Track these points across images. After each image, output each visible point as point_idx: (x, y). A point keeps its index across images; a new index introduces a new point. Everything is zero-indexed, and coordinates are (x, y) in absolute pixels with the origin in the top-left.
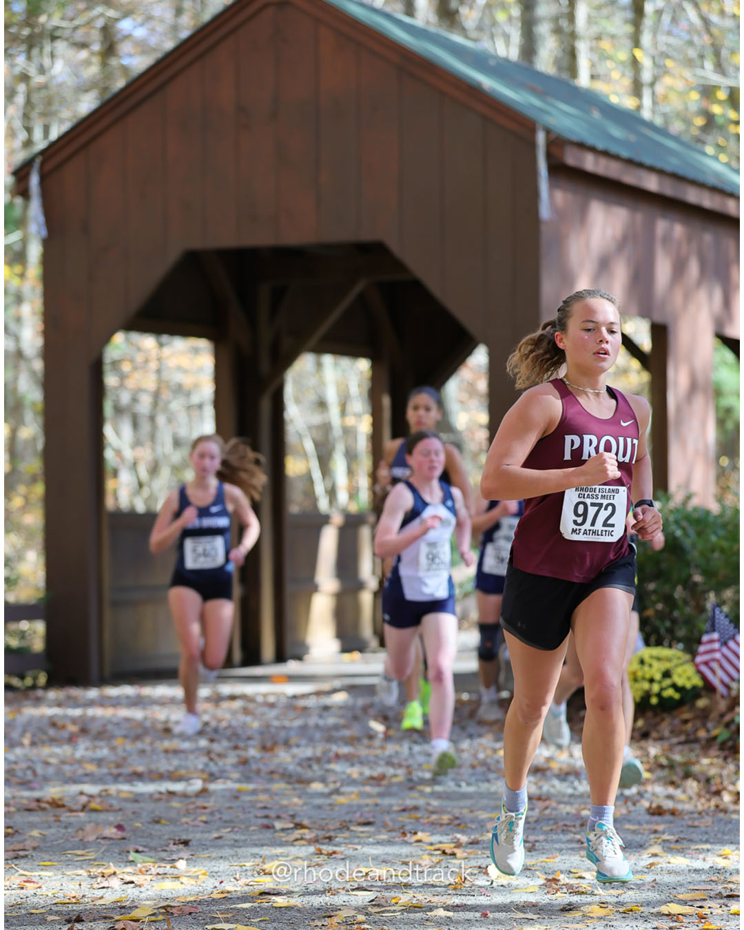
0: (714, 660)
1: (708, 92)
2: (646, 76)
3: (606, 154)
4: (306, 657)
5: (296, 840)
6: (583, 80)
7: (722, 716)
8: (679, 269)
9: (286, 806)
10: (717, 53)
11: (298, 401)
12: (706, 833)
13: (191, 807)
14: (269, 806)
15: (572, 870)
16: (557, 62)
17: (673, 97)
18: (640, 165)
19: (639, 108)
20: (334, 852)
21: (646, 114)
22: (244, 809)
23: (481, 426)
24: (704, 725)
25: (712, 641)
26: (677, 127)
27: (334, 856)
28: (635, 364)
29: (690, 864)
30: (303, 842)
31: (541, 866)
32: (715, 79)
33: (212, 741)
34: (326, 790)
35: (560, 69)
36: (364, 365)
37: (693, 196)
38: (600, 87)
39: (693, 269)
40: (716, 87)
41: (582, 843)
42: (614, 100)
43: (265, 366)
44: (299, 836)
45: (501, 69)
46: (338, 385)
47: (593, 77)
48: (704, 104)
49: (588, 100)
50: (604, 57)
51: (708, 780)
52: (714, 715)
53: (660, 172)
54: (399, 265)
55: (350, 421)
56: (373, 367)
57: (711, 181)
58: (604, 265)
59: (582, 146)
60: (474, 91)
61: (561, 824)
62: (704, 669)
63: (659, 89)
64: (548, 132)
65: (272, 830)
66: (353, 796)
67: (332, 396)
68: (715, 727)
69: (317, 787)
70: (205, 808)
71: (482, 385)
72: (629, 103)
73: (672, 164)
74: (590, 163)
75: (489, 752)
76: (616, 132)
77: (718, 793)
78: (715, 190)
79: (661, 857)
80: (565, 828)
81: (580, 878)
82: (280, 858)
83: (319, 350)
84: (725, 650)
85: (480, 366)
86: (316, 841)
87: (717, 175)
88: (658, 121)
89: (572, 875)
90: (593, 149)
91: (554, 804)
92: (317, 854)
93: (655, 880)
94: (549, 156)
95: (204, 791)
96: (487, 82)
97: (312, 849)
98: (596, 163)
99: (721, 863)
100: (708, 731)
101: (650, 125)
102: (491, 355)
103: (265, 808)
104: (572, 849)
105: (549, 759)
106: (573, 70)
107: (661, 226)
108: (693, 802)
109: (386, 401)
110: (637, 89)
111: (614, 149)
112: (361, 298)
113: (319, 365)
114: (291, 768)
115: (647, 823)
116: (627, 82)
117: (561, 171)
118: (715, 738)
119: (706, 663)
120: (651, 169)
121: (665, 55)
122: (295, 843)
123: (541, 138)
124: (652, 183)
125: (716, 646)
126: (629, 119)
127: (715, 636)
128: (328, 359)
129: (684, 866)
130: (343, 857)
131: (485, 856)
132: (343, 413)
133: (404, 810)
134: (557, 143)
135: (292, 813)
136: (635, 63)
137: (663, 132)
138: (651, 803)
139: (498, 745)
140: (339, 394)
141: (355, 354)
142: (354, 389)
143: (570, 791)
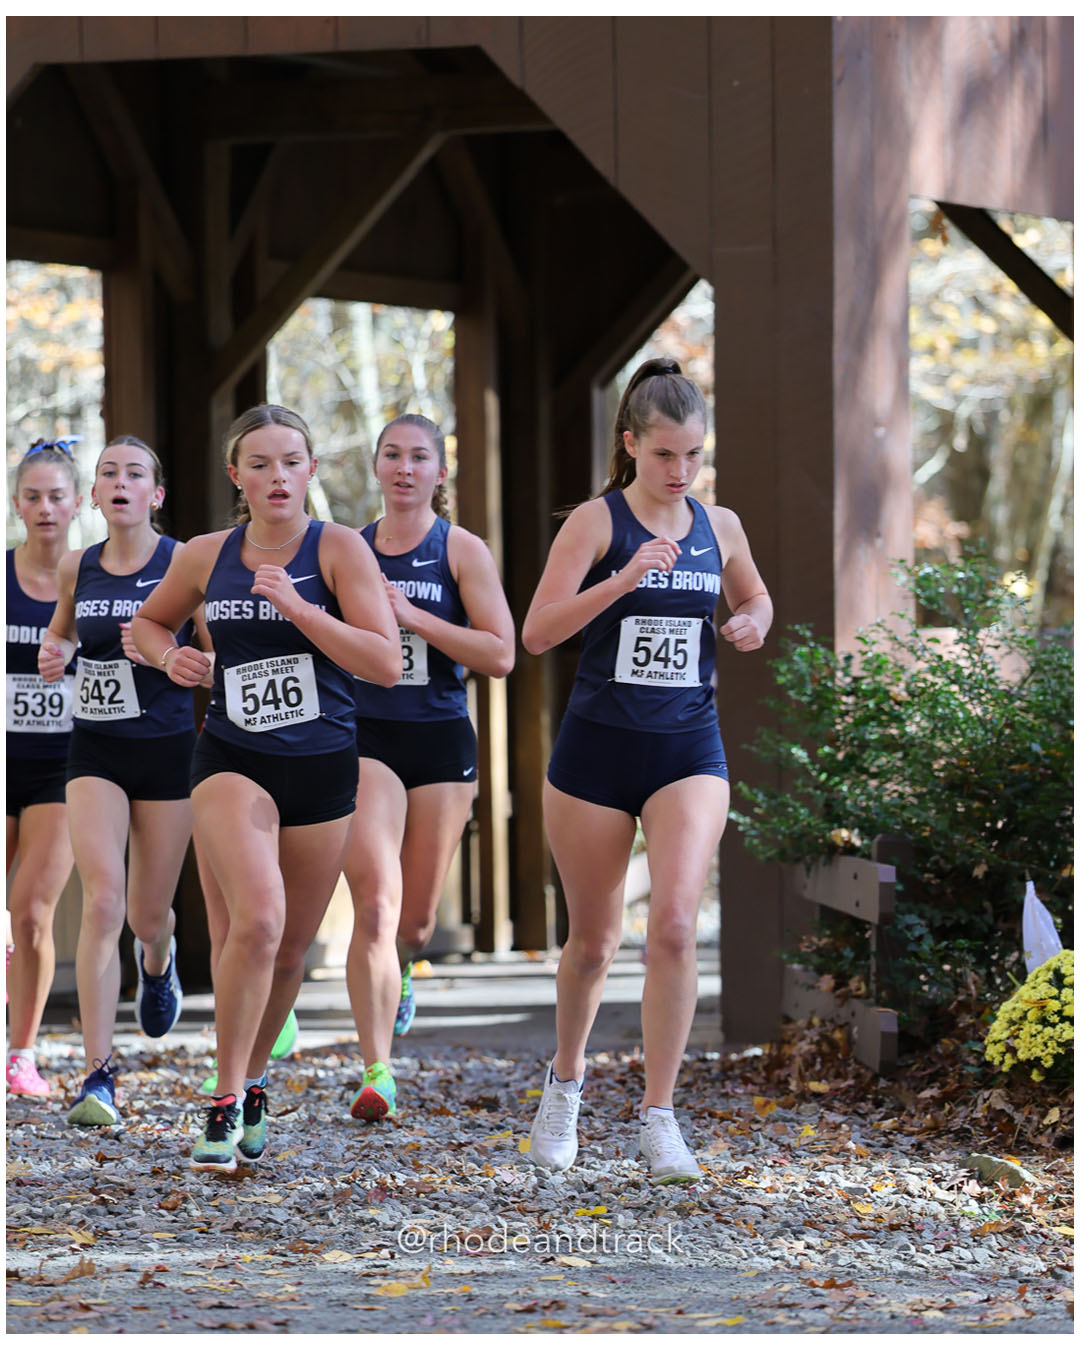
4: (317, 974)
9: (269, 1302)
13: (56, 1305)
14: (228, 1303)
22: (173, 1310)
33: (102, 1159)
34: (359, 1267)
36: (440, 321)
43: (221, 326)
46: (380, 366)
54: (518, 101)
56: (457, 326)
58: (976, 97)
66: (418, 1280)
67: (370, 395)
69: (337, 1259)
70: (86, 1308)
71: (704, 365)
83: (341, 291)
95: (86, 1271)
102: (717, 299)
103: (221, 1306)
105: (852, 1195)
109: (492, 403)
112: (431, 168)
113: (341, 324)
114: (280, 1215)
128: (360, 311)
133: (529, 1310)
135: (281, 1318)
139: (739, 1166)
140: (381, 386)
141: (421, 301)
142: (419, 379)
143: (899, 1266)
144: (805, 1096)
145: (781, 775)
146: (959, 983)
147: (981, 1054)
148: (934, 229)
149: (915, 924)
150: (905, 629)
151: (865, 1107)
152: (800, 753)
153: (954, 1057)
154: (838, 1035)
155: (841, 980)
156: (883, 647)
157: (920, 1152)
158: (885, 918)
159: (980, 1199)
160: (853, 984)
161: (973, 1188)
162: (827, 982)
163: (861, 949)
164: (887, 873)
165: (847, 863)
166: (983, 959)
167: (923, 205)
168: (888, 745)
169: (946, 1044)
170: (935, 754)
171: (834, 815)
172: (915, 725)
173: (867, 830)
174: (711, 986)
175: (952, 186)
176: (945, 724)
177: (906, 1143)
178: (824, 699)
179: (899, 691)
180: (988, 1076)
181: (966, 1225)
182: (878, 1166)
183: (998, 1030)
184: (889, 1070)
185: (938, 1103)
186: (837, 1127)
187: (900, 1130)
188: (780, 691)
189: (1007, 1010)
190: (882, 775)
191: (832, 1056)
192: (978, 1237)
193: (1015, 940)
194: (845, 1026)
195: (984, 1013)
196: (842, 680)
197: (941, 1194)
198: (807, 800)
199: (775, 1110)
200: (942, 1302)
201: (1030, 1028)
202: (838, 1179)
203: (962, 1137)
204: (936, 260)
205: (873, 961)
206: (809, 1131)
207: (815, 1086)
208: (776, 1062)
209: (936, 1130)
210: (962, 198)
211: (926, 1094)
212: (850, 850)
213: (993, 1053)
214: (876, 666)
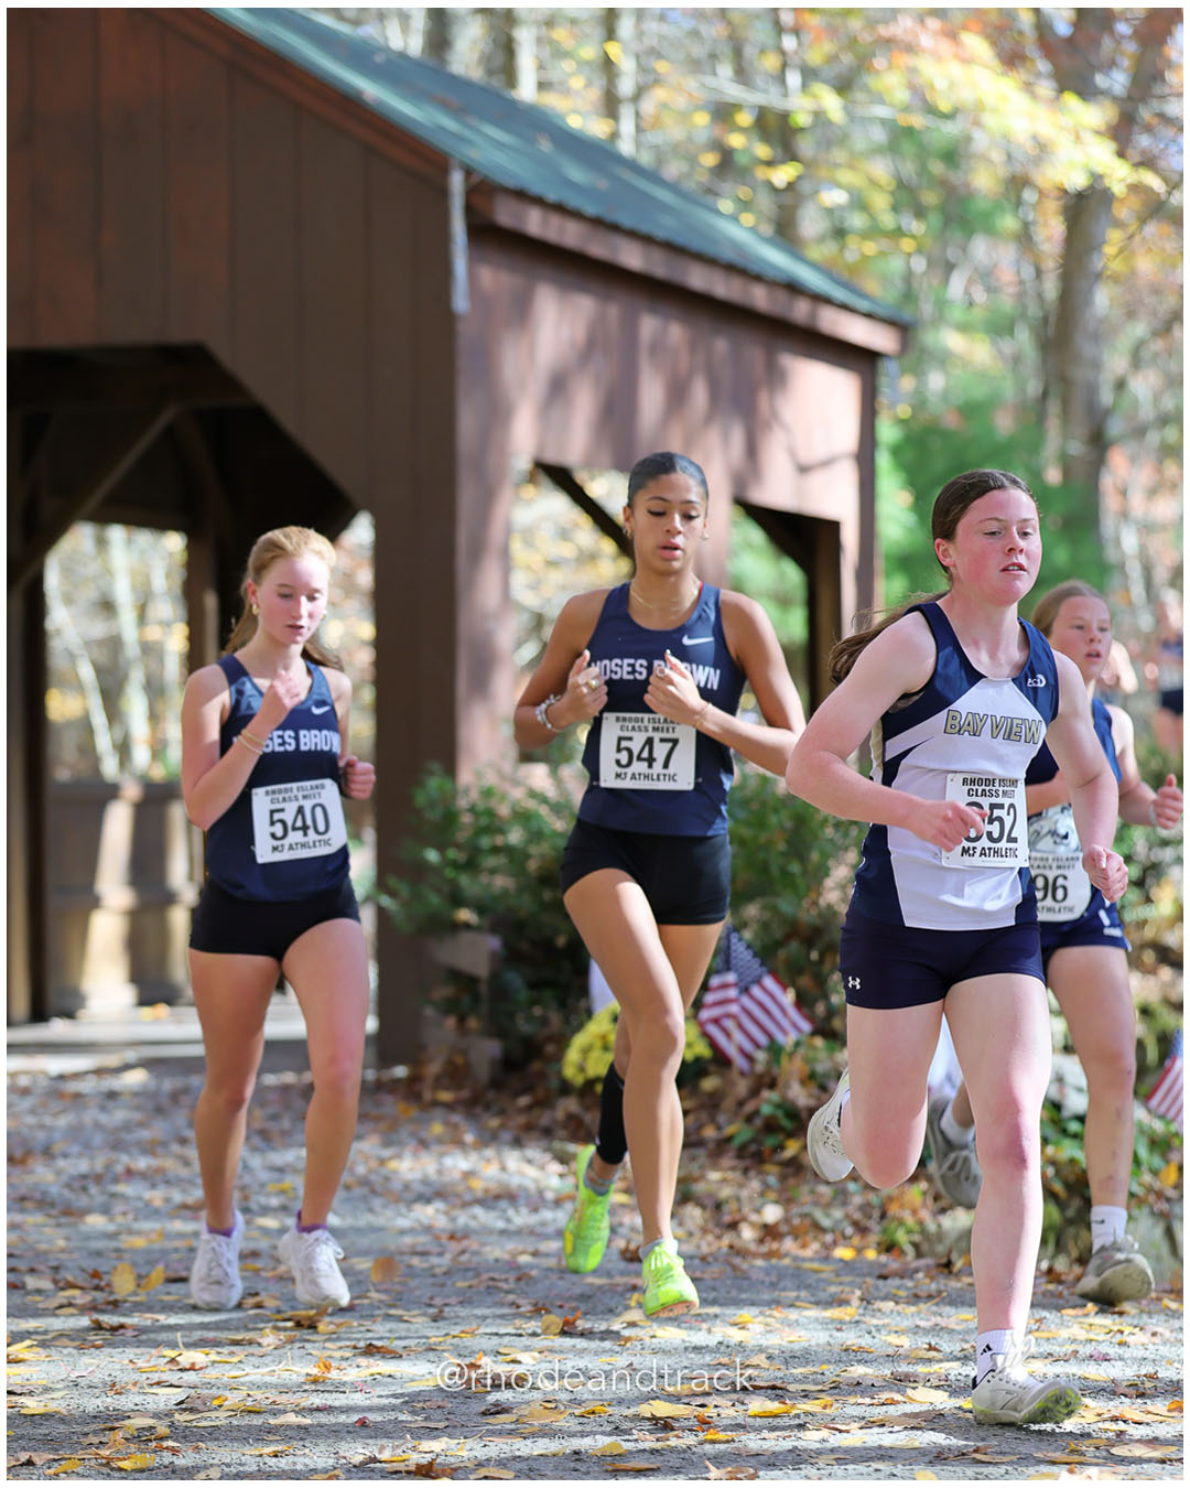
0: (729, 1016)
1: (723, 112)
2: (626, 86)
3: (560, 209)
4: (81, 1013)
5: (61, 1307)
6: (526, 90)
7: (741, 1104)
8: (677, 395)
9: (46, 1253)
10: (738, 53)
11: (68, 600)
12: (714, 1289)
14: (17, 1253)
15: (501, 1351)
16: (486, 60)
17: (668, 120)
18: (615, 228)
19: (615, 135)
20: (122, 1326)
21: (626, 147)
23: (363, 642)
24: (713, 1120)
25: (725, 986)
26: (673, 170)
27: (121, 1331)
28: (608, 546)
29: (687, 1339)
30: (71, 1310)
31: (452, 1345)
32: (734, 92)
34: (111, 1228)
35: (490, 72)
36: (175, 542)
37: (698, 279)
38: (553, 102)
39: (699, 394)
40: (736, 107)
41: (518, 1307)
42: (574, 122)
43: (14, 543)
44: (65, 1301)
45: (393, 69)
46: (133, 573)
47: (543, 86)
48: (717, 131)
49: (534, 123)
50: (560, 53)
51: (718, 1206)
52: (728, 1103)
53: (647, 240)
54: (229, 383)
55: (154, 633)
56: (190, 547)
57: (727, 254)
58: (558, 387)
59: (521, 195)
60: (350, 103)
61: (485, 1276)
62: (713, 1030)
63: (648, 106)
64: (469, 172)
65: (22, 1292)
66: (153, 1237)
67: (124, 594)
68: (730, 1122)
69: (96, 1221)
71: (365, 577)
72: (598, 128)
73: (665, 227)
74: (535, 223)
75: (373, 1164)
76: (577, 174)
77: (733, 1226)
78: (733, 269)
79: (642, 1327)
80: (491, 1283)
81: (514, 1361)
82: (34, 1337)
83: (103, 518)
84: (746, 1000)
85: (361, 546)
86: (93, 1308)
87: (735, 245)
88: (645, 159)
89: (500, 1358)
90: (539, 201)
91: (474, 1246)
92: (94, 1329)
93: (631, 1364)
94: (470, 210)
96: (370, 90)
97: (85, 1321)
98: (545, 222)
99: (735, 1336)
100: (719, 1128)
101: (632, 165)
102: (380, 528)
104: (502, 1317)
105: (468, 1175)
106: (509, 73)
107: (649, 325)
108: (695, 1240)
109: (211, 601)
110: (611, 105)
111: (573, 201)
112: (169, 432)
113: (102, 543)
114: (54, 1190)
115: (622, 1273)
116: (595, 94)
117: (489, 235)
118: (729, 1139)
119: (716, 1021)
120: (633, 234)
121: (655, 53)
122: (58, 1312)
123: (457, 181)
124: (632, 257)
125: (732, 993)
126: (598, 154)
127: (731, 977)
128: (117, 533)
129: (677, 1342)
130: (136, 1333)
131: (362, 1329)
132: (142, 617)
134: (482, 190)
135: (54, 1263)
136: (607, 65)
137: (653, 176)
138: (629, 1242)
139: (387, 1153)
140: (134, 589)
141: (160, 524)
142: (160, 582)
143: (501, 1224)
144: (436, 1103)
145: (419, 871)
146: (544, 1021)
147: (559, 1072)
148: (531, 479)
149: (515, 979)
150: (508, 765)
151: (478, 1110)
152: (432, 856)
153: (542, 1075)
154: (459, 1060)
155: (462, 1020)
156: (491, 779)
157: (517, 1143)
158: (495, 976)
159: (561, 1176)
160: (473, 1023)
161: (555, 1167)
162: (451, 1022)
163: (476, 999)
164: (493, 943)
165: (465, 937)
166: (562, 1005)
167: (522, 462)
168: (496, 850)
169: (536, 1066)
170: (528, 857)
171: (457, 900)
172: (515, 836)
173: (481, 909)
174: (371, 1024)
175: (541, 446)
176: (536, 835)
177: (507, 1136)
178: (450, 817)
179: (504, 811)
180: (566, 1088)
181: (550, 1196)
182: (489, 1152)
183: (573, 1055)
184: (496, 1084)
185: (529, 1108)
186: (456, 1126)
187: (503, 1126)
188: (418, 812)
189: (579, 1041)
190: (493, 871)
191: (455, 1075)
192: (558, 1203)
193: (584, 990)
194: (464, 1053)
195: (563, 1041)
196: (463, 803)
197: (531, 1172)
198: (439, 891)
199: (414, 1112)
200: (531, 1249)
201: (596, 1054)
202: (458, 1163)
203: (547, 1132)
204: (529, 502)
205: (484, 1007)
206: (437, 1128)
207: (445, 1096)
208: (414, 1080)
209: (529, 1128)
210: (552, 457)
211: (524, 1101)
212: (467, 926)
213: (569, 1071)
214: (487, 793)
